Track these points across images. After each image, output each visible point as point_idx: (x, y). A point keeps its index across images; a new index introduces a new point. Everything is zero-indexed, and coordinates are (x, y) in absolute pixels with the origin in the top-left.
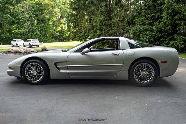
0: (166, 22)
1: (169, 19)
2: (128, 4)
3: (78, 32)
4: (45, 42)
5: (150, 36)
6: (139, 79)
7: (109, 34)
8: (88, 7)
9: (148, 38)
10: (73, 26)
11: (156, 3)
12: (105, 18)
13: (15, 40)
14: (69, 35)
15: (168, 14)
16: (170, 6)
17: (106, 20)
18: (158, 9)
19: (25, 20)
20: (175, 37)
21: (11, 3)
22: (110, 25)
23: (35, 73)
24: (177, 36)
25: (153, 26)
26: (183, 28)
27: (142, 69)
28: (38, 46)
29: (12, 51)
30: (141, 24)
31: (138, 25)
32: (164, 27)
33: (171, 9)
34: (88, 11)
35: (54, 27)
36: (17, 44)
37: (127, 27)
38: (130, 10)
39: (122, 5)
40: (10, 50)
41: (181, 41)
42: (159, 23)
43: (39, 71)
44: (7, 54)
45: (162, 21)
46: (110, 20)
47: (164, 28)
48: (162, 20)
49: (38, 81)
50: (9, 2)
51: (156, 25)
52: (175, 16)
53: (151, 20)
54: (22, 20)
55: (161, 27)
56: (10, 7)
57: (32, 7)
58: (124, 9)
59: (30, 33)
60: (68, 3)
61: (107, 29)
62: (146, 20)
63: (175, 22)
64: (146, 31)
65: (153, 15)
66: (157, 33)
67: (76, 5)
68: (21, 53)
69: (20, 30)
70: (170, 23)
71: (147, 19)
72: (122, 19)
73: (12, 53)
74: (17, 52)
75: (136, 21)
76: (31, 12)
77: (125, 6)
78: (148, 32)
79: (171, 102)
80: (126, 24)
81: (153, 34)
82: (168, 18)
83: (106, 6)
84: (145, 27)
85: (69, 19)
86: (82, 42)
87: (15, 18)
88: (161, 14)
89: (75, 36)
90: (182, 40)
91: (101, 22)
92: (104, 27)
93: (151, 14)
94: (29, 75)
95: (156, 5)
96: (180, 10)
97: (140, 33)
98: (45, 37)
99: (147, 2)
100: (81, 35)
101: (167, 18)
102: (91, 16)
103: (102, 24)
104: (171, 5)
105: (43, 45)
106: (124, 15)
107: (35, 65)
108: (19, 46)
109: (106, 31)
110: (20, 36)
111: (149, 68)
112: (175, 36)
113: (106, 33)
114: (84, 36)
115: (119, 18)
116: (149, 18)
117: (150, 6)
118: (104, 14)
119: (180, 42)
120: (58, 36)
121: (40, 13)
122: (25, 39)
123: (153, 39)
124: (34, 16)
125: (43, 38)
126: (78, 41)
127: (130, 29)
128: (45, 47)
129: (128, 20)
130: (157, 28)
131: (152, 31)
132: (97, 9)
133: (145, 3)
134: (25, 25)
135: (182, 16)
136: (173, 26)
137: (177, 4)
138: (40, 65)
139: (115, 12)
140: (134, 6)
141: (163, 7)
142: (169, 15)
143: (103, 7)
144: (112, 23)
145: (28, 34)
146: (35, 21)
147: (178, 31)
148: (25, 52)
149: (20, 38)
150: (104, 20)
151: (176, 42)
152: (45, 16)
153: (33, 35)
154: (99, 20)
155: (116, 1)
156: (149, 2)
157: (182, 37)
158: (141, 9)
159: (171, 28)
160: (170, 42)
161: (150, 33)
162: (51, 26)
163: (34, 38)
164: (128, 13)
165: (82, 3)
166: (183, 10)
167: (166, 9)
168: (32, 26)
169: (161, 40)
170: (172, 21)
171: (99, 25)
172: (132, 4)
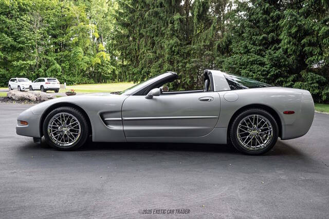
0: (287, 49)
1: (292, 44)
2: (220, 18)
3: (130, 65)
4: (70, 83)
5: (259, 73)
6: (246, 142)
7: (185, 70)
8: (148, 22)
9: (254, 77)
10: (122, 55)
11: (269, 15)
12: (179, 42)
13: (16, 80)
14: (114, 71)
15: (290, 36)
16: (293, 21)
17: (181, 45)
18: (272, 26)
19: (34, 43)
20: (303, 76)
21: (10, 13)
22: (188, 54)
23: (66, 130)
24: (307, 73)
25: (263, 56)
26: (317, 59)
28: (56, 90)
29: (14, 98)
30: (242, 52)
31: (237, 53)
32: (283, 58)
33: (296, 26)
34: (149, 29)
35: (85, 57)
36: (19, 86)
37: (218, 58)
38: (223, 28)
39: (209, 19)
40: (10, 96)
41: (313, 83)
42: (274, 50)
43: (72, 128)
44: (4, 103)
45: (280, 48)
46: (187, 44)
47: (283, 60)
48: (280, 45)
50: (6, 12)
51: (270, 54)
52: (303, 39)
53: (260, 45)
54: (29, 43)
55: (277, 57)
56: (7, 20)
57: (47, 21)
58: (212, 26)
59: (43, 67)
60: (113, 15)
61: (181, 61)
62: (252, 46)
63: (303, 49)
64: (252, 64)
65: (263, 37)
66: (271, 68)
67: (127, 17)
68: (30, 100)
69: (25, 62)
70: (294, 51)
71: (254, 44)
72: (208, 44)
73: (13, 100)
74: (22, 100)
75: (234, 47)
76: (45, 30)
77: (214, 21)
78: (255, 66)
79: (304, 178)
80: (216, 53)
81: (264, 71)
82: (290, 42)
83: (181, 20)
84: (249, 58)
85: (115, 42)
86: (136, 84)
87: (15, 40)
88: (278, 35)
89: (125, 73)
90: (315, 81)
91: (171, 48)
92: (177, 57)
93: (261, 35)
94: (55, 134)
95: (269, 19)
96: (312, 29)
97: (241, 68)
98: (69, 75)
99: (253, 14)
100: (135, 70)
101: (289, 43)
102: (153, 37)
103: (174, 52)
104: (296, 19)
105: (69, 88)
106: (212, 36)
107: (67, 116)
108: (22, 89)
109: (180, 64)
110: (25, 73)
111: (263, 123)
112: (303, 74)
113: (180, 68)
114: (141, 72)
115: (204, 42)
116: (257, 42)
117: (258, 22)
118: (176, 35)
119: (311, 84)
120: (93, 72)
121: (62, 32)
122: (36, 78)
123: (265, 79)
124: (50, 37)
125: (65, 77)
126: (129, 81)
127: (223, 61)
128: (72, 90)
129: (219, 46)
130: (271, 60)
131: (262, 64)
132: (164, 26)
133: (250, 16)
134: (34, 53)
135: (316, 38)
136: (299, 56)
137: (306, 18)
139: (196, 30)
140: (230, 22)
141: (282, 23)
142: (292, 37)
143: (176, 22)
144: (191, 50)
145: (38, 70)
146: (52, 46)
147: (307, 65)
148: (37, 100)
149: (23, 76)
150: (177, 45)
151: (305, 83)
152: (70, 37)
153: (48, 70)
154: (169, 45)
155: (199, 12)
156: (257, 14)
157: (315, 75)
158: (242, 26)
159: (296, 59)
160: (294, 84)
161: (258, 68)
162: (81, 55)
163: (51, 76)
164: (219, 32)
165: (138, 14)
166: (317, 29)
167: (288, 26)
168: (47, 55)
169: (278, 81)
170: (298, 47)
171: (169, 54)
172: (226, 18)
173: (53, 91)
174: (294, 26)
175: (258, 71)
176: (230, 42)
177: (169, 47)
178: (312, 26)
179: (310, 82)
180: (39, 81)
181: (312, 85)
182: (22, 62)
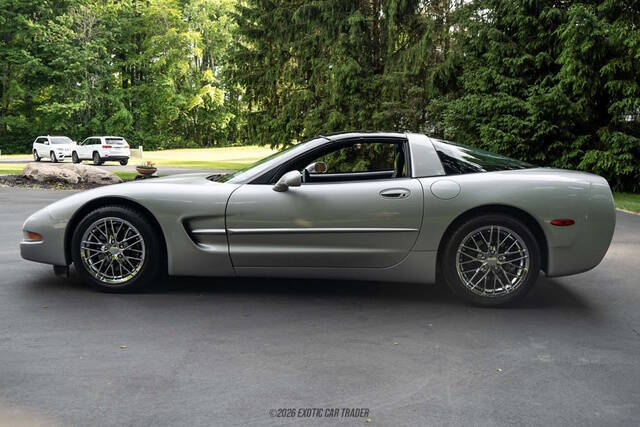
0: (571, 84)
1: (582, 75)
2: (440, 21)
3: (263, 113)
4: (150, 146)
5: (516, 131)
6: (474, 282)
7: (371, 124)
8: (299, 28)
9: (506, 139)
10: (248, 92)
11: (537, 17)
12: (360, 69)
13: (47, 140)
14: (232, 124)
15: (578, 57)
16: (585, 28)
17: (363, 74)
18: (544, 38)
19: (81, 69)
20: (603, 138)
21: (36, 10)
22: (377, 91)
23: (116, 253)
24: (611, 132)
25: (524, 98)
26: (632, 105)
27: (484, 248)
28: (123, 161)
29: (35, 177)
30: (483, 89)
31: (472, 92)
32: (563, 102)
33: (591, 39)
34: (301, 42)
35: (180, 96)
36: (52, 152)
37: (434, 101)
38: (447, 41)
39: (419, 23)
40: (28, 174)
41: (622, 153)
42: (546, 86)
43: (129, 247)
44: (17, 188)
45: (557, 82)
46: (376, 72)
47: (562, 107)
48: (559, 76)
49: (126, 279)
50: (28, 7)
51: (537, 94)
52: (605, 64)
53: (518, 76)
54: (72, 68)
55: (551, 100)
56: (31, 24)
57: (107, 25)
58: (425, 37)
59: (99, 115)
60: (231, 15)
61: (363, 107)
62: (502, 77)
63: (603, 84)
64: (501, 114)
65: (526, 61)
66: (538, 121)
67: (259, 19)
68: (66, 182)
69: (64, 106)
70: (586, 88)
71: (506, 73)
72: (417, 72)
73: (35, 181)
74: (52, 181)
75: (467, 80)
76: (103, 43)
77: (428, 26)
78: (507, 118)
79: (588, 361)
80: (431, 90)
81: (525, 127)
82: (577, 70)
83: (363, 25)
84: (496, 102)
85: (235, 68)
86: (275, 151)
87: (46, 62)
88: (555, 56)
89: (255, 128)
90: (625, 149)
91: (344, 80)
92: (355, 99)
93: (520, 56)
94: (95, 259)
95: (538, 25)
96: (622, 44)
97: (480, 122)
98: (149, 130)
99: (505, 14)
100: (274, 123)
101: (575, 71)
102: (308, 59)
103: (348, 88)
104: (591, 25)
105: (141, 158)
106: (425, 58)
107: (117, 225)
108: (58, 158)
109: (362, 112)
110: (64, 126)
111: (509, 242)
112: (603, 134)
113: (360, 119)
114: (284, 127)
115: (409, 68)
116: (512, 70)
117: (516, 29)
118: (354, 54)
119: (618, 154)
120: (196, 126)
121: (135, 45)
122: (81, 137)
123: (526, 143)
124: (113, 56)
125: (141, 134)
126: (263, 145)
127: (445, 107)
128: (149, 163)
129: (437, 77)
130: (540, 105)
131: (522, 114)
132: (330, 36)
133: (500, 18)
134: (81, 88)
135: (629, 63)
136: (596, 98)
137: (611, 23)
138: (131, 227)
139: (393, 45)
140: (462, 29)
141: (562, 31)
142: (583, 61)
143: (353, 30)
144: (382, 86)
145: (90, 120)
146: (116, 75)
147: (612, 116)
148: (80, 182)
149: (62, 133)
150: (355, 74)
151: (606, 153)
152: (151, 58)
153: (108, 121)
154: (339, 74)
155: (398, 9)
156: (514, 13)
157: (625, 136)
158: (484, 37)
159: (589, 104)
160: (584, 155)
161: (513, 121)
162: (172, 91)
163: (113, 134)
164: (439, 50)
165: (280, 13)
166: (632, 44)
167: (573, 39)
168: (107, 92)
169: (553, 148)
170: (593, 80)
171: (339, 91)
172: (452, 20)
173: (118, 163)
174: (587, 38)
175: (513, 128)
176: (458, 69)
177: (340, 78)
178: (623, 40)
179: (616, 151)
180: (90, 143)
181: (620, 157)
182: (59, 106)
